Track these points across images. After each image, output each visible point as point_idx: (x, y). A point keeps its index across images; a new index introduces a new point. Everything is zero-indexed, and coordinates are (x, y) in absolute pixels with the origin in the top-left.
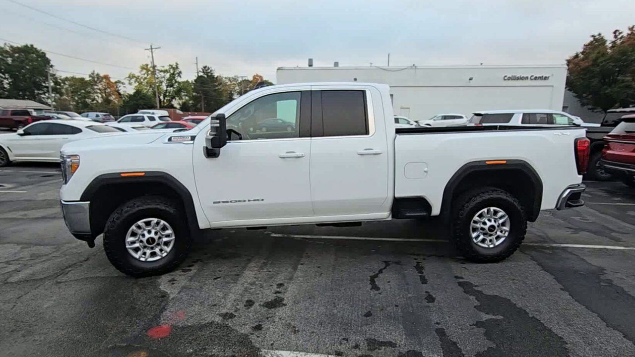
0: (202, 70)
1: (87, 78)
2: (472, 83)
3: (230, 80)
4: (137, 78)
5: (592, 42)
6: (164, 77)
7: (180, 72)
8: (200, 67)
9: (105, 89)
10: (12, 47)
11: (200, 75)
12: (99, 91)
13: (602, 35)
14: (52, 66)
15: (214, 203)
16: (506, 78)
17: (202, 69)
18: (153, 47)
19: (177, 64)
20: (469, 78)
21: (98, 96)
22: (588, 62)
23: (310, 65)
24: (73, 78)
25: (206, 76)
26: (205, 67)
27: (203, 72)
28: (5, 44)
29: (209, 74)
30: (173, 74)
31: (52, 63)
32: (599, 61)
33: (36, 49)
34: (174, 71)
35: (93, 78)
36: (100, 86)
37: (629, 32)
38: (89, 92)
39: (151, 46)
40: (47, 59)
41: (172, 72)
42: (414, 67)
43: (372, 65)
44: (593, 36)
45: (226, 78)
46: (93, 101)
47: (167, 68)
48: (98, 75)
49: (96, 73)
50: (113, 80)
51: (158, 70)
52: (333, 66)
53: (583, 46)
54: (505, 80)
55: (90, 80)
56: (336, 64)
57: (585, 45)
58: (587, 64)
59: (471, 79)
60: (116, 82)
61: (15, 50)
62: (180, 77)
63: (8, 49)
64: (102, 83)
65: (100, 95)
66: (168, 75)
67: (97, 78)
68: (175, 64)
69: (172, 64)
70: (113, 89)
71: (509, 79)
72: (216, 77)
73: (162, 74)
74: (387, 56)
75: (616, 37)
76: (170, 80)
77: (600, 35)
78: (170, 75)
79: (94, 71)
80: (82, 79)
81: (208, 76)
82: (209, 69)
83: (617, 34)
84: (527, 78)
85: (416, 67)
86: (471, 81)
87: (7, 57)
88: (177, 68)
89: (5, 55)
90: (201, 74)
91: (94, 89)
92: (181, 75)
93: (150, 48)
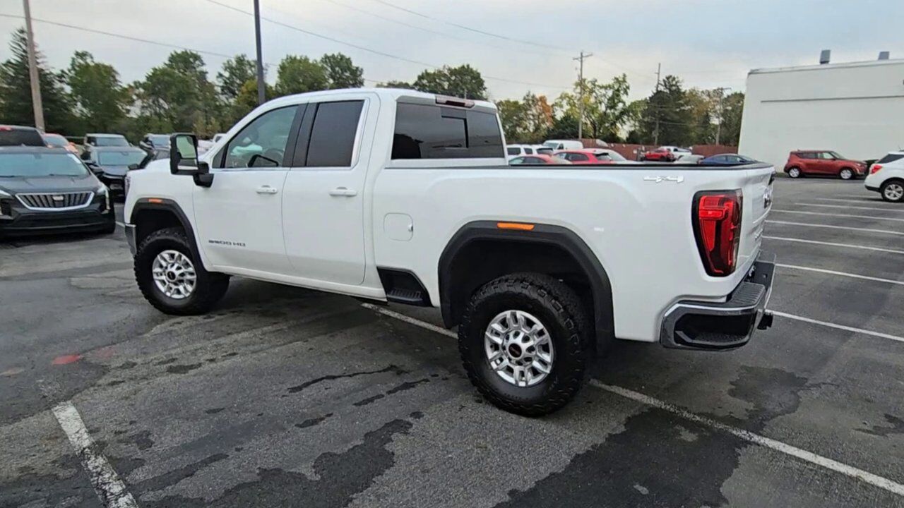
0: (663, 83)
1: (521, 102)
3: (709, 95)
4: (570, 98)
6: (605, 95)
7: (628, 88)
8: (663, 77)
9: (540, 114)
10: (449, 69)
11: (659, 89)
12: (531, 117)
14: (484, 89)
17: (664, 81)
18: (584, 55)
19: (624, 75)
21: (530, 124)
23: (824, 61)
24: (508, 102)
25: (667, 91)
26: (668, 78)
27: (666, 86)
28: (444, 66)
29: (674, 88)
30: (618, 90)
31: (486, 85)
33: (472, 69)
34: (620, 85)
35: (528, 100)
36: (534, 111)
38: (522, 119)
39: (582, 54)
40: (481, 80)
41: (616, 87)
45: (703, 92)
46: (524, 129)
47: (611, 82)
48: (533, 97)
49: (531, 94)
50: (549, 103)
51: (598, 86)
52: (875, 59)
55: (524, 104)
56: (884, 56)
60: (553, 106)
61: (453, 72)
62: (627, 94)
63: (446, 72)
64: (537, 106)
65: (532, 122)
66: (610, 93)
67: (532, 101)
68: (622, 76)
69: (618, 77)
70: (547, 114)
72: (683, 91)
73: (603, 91)
76: (612, 99)
78: (613, 92)
79: (529, 92)
80: (516, 103)
81: (670, 90)
82: (674, 79)
87: (444, 81)
88: (624, 81)
89: (443, 78)
90: (661, 88)
91: (526, 114)
92: (628, 90)
93: (579, 56)
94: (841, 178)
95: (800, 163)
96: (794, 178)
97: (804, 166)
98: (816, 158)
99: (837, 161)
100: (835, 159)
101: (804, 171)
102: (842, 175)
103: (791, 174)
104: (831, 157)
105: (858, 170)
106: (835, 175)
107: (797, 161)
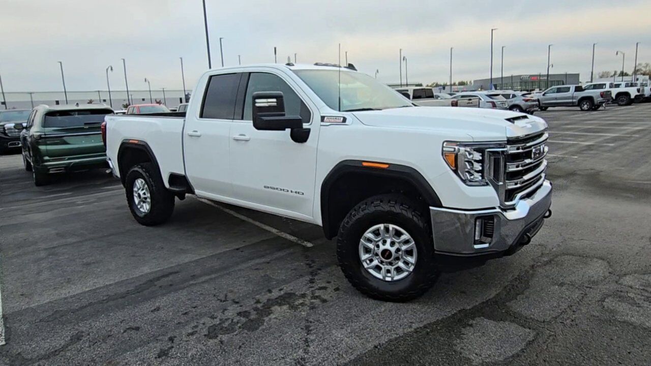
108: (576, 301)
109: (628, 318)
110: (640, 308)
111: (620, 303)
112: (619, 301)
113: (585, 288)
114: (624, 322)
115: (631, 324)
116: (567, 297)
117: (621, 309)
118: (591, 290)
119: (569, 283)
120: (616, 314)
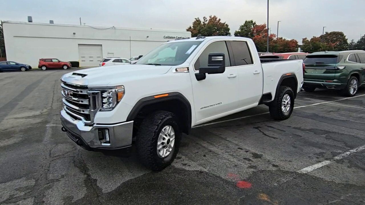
2: (148, 39)
5: (195, 21)
13: (199, 19)
15: (201, 109)
16: (165, 37)
20: (146, 37)
22: (197, 31)
23: (30, 21)
32: (201, 31)
37: (210, 18)
42: (114, 28)
43: (85, 25)
44: (196, 19)
52: (49, 23)
53: (192, 23)
54: (164, 38)
56: (52, 22)
57: (193, 23)
58: (196, 32)
59: (148, 37)
71: (167, 38)
74: (80, 19)
75: (204, 20)
77: (198, 18)
83: (205, 18)
84: (175, 37)
85: (115, 28)
86: (148, 38)
94: (64, 69)
95: (46, 64)
96: (44, 70)
97: (48, 65)
98: (52, 61)
99: (60, 62)
100: (59, 62)
101: (48, 67)
102: (64, 68)
103: (43, 69)
104: (57, 61)
105: (69, 66)
106: (61, 68)
107: (44, 63)
108: (48, 173)
109: (19, 180)
110: (15, 189)
111: (27, 185)
112: (27, 186)
113: (50, 182)
114: (21, 178)
115: (17, 179)
116: (54, 173)
117: (25, 183)
118: (46, 183)
119: (61, 179)
120: (26, 179)
